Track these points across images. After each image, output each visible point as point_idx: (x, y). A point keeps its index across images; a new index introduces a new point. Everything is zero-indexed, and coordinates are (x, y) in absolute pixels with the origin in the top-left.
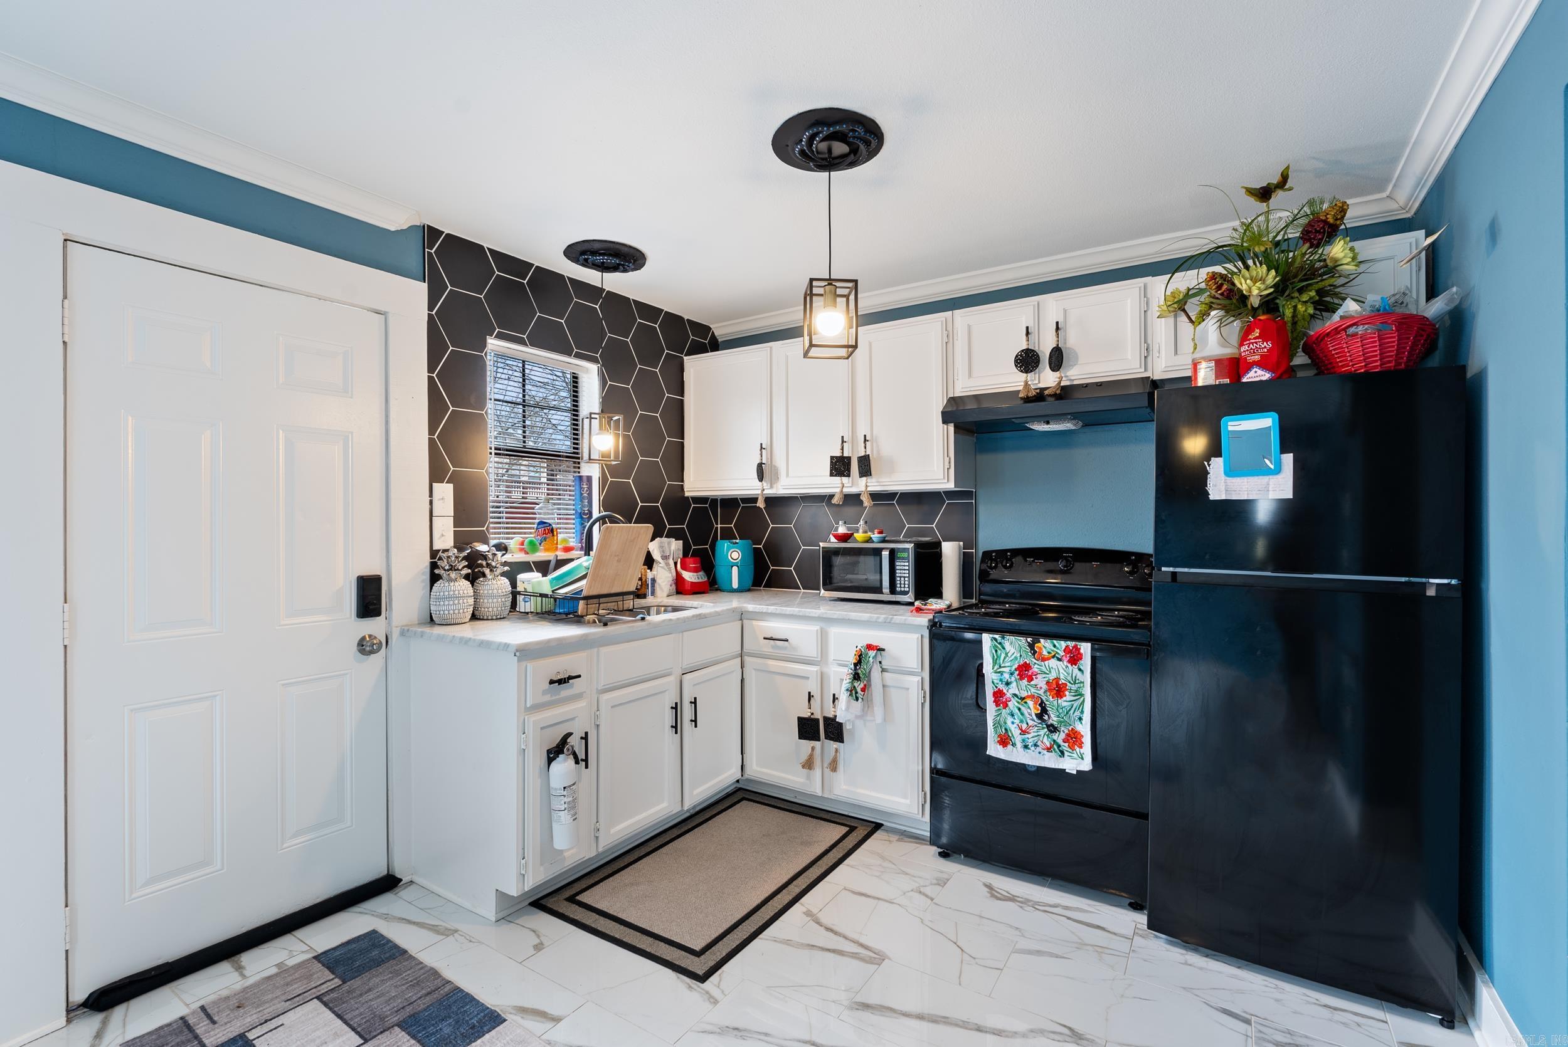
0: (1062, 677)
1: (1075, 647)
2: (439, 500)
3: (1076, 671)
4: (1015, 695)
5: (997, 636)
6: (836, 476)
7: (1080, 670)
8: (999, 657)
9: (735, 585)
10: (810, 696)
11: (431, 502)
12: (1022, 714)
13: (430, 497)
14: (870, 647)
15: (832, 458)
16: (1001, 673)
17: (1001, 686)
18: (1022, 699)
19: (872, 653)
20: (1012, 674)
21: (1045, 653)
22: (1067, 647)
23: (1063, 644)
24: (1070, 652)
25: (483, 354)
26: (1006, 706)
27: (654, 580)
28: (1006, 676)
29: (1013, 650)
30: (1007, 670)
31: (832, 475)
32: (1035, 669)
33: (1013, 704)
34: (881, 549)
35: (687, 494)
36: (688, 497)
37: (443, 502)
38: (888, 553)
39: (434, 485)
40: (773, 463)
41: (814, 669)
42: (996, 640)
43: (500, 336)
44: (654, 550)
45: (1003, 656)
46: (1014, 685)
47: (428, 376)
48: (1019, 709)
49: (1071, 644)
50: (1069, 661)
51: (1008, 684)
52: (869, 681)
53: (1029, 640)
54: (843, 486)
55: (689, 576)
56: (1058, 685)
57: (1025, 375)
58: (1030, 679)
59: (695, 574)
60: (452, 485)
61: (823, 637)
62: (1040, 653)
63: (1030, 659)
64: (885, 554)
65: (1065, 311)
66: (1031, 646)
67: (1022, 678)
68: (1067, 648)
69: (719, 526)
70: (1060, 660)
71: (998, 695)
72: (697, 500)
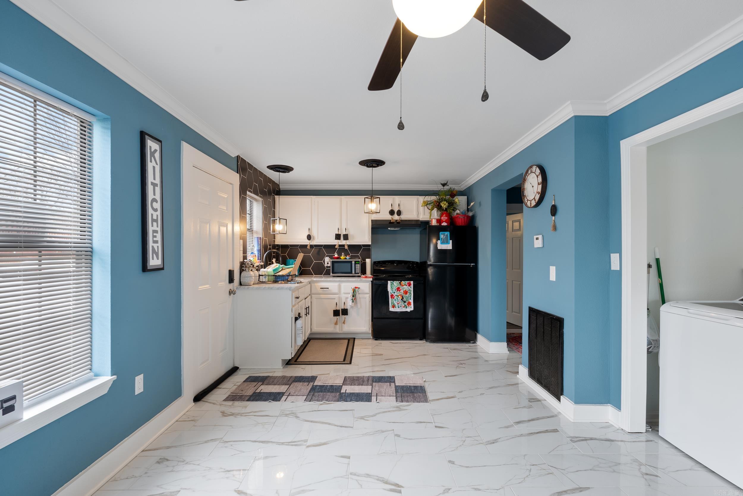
0: (407, 289)
3: (410, 288)
4: (396, 295)
5: (392, 281)
6: (336, 239)
8: (392, 286)
10: (336, 304)
15: (336, 234)
16: (393, 290)
17: (393, 294)
18: (398, 296)
19: (357, 289)
20: (395, 290)
22: (408, 282)
25: (246, 197)
26: (394, 298)
28: (394, 291)
29: (396, 284)
30: (394, 289)
32: (401, 288)
33: (396, 297)
34: (352, 261)
35: (277, 243)
37: (241, 246)
40: (312, 235)
41: (337, 296)
45: (393, 286)
46: (396, 293)
48: (397, 298)
49: (409, 282)
50: (408, 286)
51: (394, 293)
52: (356, 297)
53: (400, 281)
54: (339, 243)
56: (406, 291)
57: (391, 216)
58: (400, 291)
60: (242, 240)
61: (340, 287)
62: (402, 285)
63: (399, 286)
64: (353, 262)
65: (400, 201)
66: (400, 283)
67: (398, 291)
70: (406, 286)
71: (392, 296)
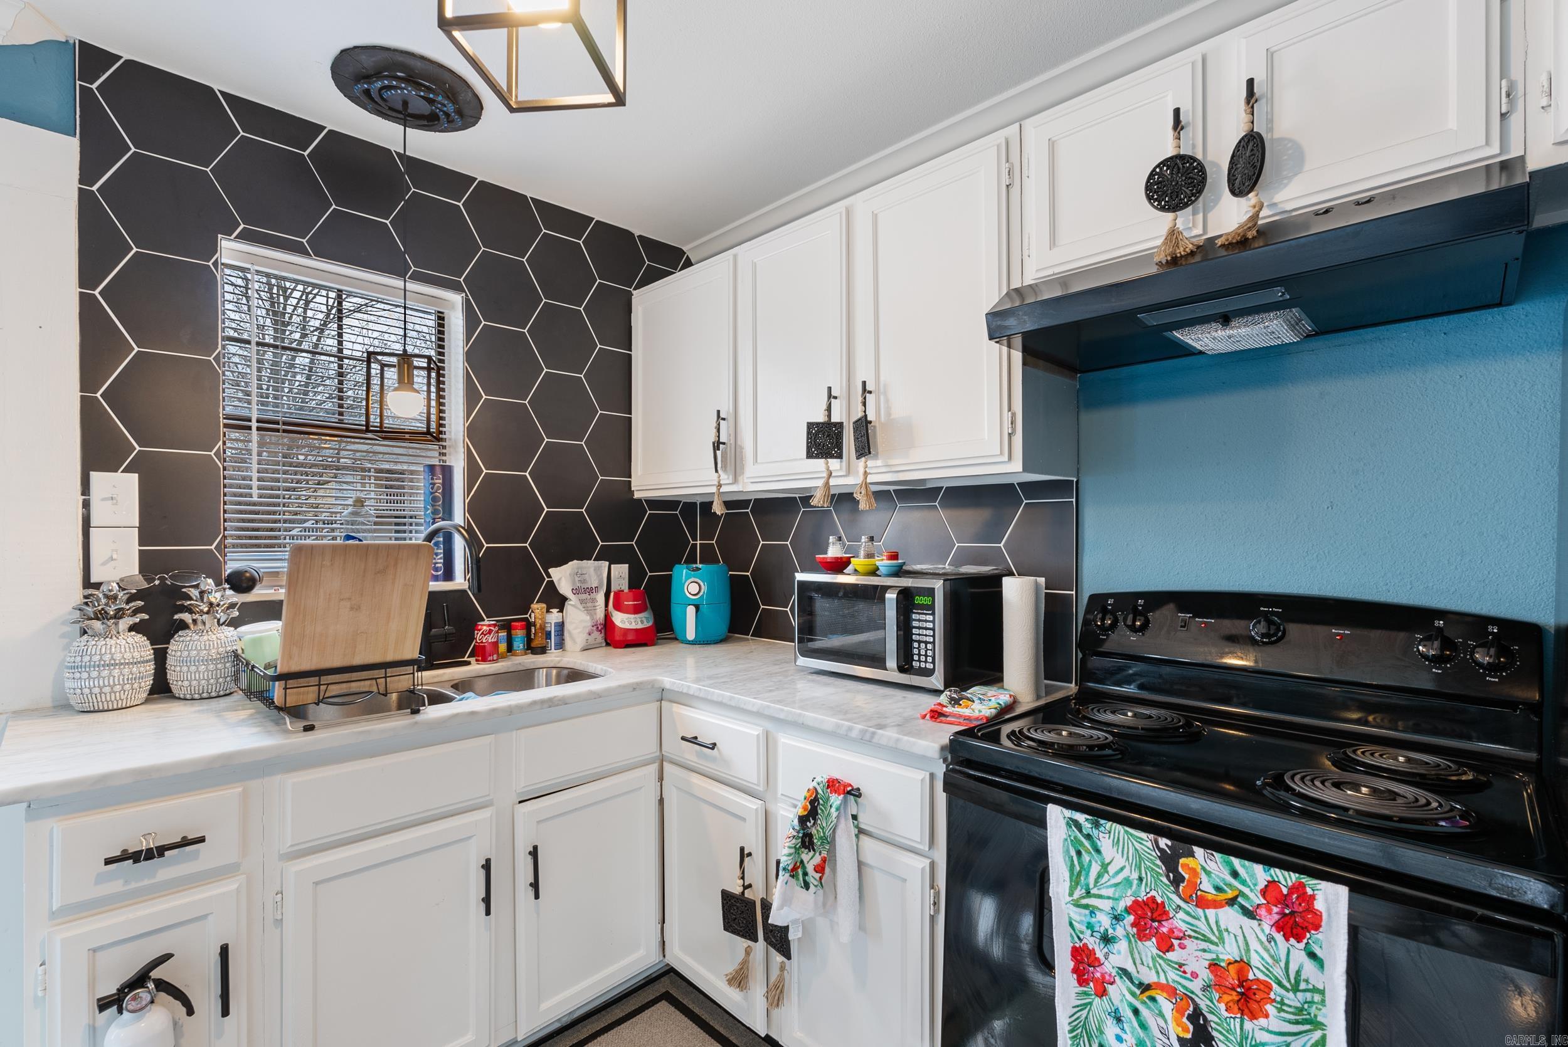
0: (1255, 961)
1: (1299, 888)
2: (104, 499)
3: (1298, 956)
4: (1124, 972)
5: (1081, 817)
6: (817, 457)
7: (1312, 955)
8: (1084, 869)
9: (691, 635)
10: (743, 855)
11: (86, 505)
12: (1143, 1026)
13: (83, 494)
14: (833, 785)
15: (810, 426)
16: (1093, 911)
17: (1092, 942)
18: (1145, 988)
19: (836, 800)
20: (1117, 918)
21: (1206, 886)
22: (1272, 884)
23: (1260, 874)
24: (1283, 900)
25: (210, 264)
26: (1102, 993)
27: (561, 626)
28: (1104, 921)
29: (1119, 862)
30: (1105, 905)
31: (810, 455)
32: (1179, 921)
33: (1119, 992)
34: (885, 589)
35: (637, 495)
36: (639, 500)
37: (116, 504)
38: (895, 596)
39: (95, 476)
40: (739, 443)
41: (758, 806)
42: (1079, 827)
43: (245, 237)
44: (560, 580)
45: (1095, 869)
46: (1122, 946)
47: (80, 293)
48: (1136, 1012)
49: (1286, 879)
50: (1279, 926)
51: (1107, 939)
52: (832, 851)
54: (830, 475)
55: (623, 620)
56: (1243, 980)
57: (1170, 216)
58: (1166, 945)
59: (632, 616)
60: (137, 475)
62: (1194, 886)
63: (1164, 894)
64: (891, 596)
65: (1270, 55)
67: (1142, 935)
68: (1270, 888)
69: (698, 542)
70: (1250, 914)
71: (1083, 959)
72: (654, 503)
